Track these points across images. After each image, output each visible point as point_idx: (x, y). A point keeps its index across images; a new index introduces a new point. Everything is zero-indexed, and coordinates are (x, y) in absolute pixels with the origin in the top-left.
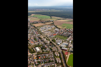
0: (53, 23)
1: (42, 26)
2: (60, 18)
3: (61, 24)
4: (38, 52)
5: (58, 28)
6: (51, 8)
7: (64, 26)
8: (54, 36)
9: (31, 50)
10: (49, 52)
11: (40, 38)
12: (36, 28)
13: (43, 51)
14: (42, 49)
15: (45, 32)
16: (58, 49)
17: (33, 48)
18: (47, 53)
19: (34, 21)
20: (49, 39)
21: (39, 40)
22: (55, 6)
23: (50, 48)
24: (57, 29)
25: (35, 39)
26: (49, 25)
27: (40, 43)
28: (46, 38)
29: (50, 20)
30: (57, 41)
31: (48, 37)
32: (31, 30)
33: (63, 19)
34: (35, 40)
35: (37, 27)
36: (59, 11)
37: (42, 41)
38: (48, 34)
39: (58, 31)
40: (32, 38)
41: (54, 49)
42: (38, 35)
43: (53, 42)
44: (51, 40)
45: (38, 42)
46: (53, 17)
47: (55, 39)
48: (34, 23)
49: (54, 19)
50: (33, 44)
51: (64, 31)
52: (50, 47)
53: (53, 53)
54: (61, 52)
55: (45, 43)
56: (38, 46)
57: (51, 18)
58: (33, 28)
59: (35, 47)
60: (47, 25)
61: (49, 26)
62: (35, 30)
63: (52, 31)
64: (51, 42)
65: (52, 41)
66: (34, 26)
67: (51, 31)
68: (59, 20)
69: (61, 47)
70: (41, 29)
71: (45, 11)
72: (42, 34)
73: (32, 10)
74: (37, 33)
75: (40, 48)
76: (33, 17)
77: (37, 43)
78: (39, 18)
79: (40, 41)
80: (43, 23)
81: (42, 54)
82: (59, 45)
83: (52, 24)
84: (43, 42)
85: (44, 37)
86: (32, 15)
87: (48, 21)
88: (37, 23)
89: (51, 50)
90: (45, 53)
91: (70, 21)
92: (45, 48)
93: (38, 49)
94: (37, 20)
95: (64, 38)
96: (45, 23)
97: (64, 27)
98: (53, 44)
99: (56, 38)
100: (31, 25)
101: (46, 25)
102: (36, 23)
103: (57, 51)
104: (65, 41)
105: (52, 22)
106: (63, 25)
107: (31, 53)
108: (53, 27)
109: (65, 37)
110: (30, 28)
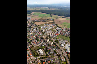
0: (54, 22)
1: (43, 25)
3: (61, 23)
4: (42, 56)
5: (59, 27)
6: (49, 6)
8: (56, 36)
9: (34, 53)
10: (53, 55)
11: (42, 38)
12: (37, 27)
13: (47, 55)
14: (46, 51)
15: (47, 31)
16: (62, 52)
17: (36, 51)
18: (51, 57)
19: (35, 19)
20: (52, 40)
21: (42, 40)
22: (53, 5)
23: (54, 51)
24: (58, 29)
25: (37, 39)
26: (50, 23)
27: (43, 44)
30: (60, 42)
31: (50, 37)
32: (33, 28)
33: (62, 18)
35: (39, 26)
36: (57, 9)
37: (45, 41)
38: (50, 34)
39: (60, 31)
41: (58, 52)
42: (41, 34)
45: (41, 42)
46: (53, 15)
47: (58, 40)
48: (35, 21)
49: (54, 17)
50: (36, 45)
51: (66, 31)
52: (53, 49)
53: (57, 57)
54: (66, 56)
55: (48, 44)
56: (41, 48)
57: (51, 17)
58: (35, 27)
59: (39, 49)
60: (48, 23)
61: (50, 25)
62: (37, 28)
63: (54, 30)
64: (54, 44)
65: (55, 42)
66: (36, 25)
67: (52, 30)
68: (58, 18)
70: (42, 28)
71: (45, 9)
72: (44, 34)
73: (32, 8)
74: (39, 32)
75: (43, 50)
76: (34, 15)
77: (39, 45)
78: (40, 16)
79: (43, 42)
80: (43, 21)
81: (47, 57)
82: (63, 47)
83: (52, 22)
84: (46, 43)
85: (46, 38)
86: (33, 13)
87: (48, 20)
88: (38, 21)
90: (49, 57)
92: (49, 51)
93: (41, 52)
94: (38, 18)
95: (67, 39)
96: (45, 21)
97: (65, 26)
98: (56, 45)
99: (58, 38)
100: (32, 23)
101: (47, 23)
103: (61, 54)
104: (68, 42)
105: (53, 20)
106: (63, 24)
107: (34, 56)
108: (54, 26)
110: (32, 27)
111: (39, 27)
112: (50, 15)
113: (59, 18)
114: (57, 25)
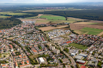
0: (69, 27)
1: (52, 30)
2: (80, 20)
3: (80, 28)
4: (42, 64)
5: (75, 33)
6: (67, 6)
7: (85, 30)
8: (67, 45)
9: (32, 61)
10: (58, 64)
11: (46, 46)
12: (42, 33)
13: (49, 63)
14: (48, 60)
15: (55, 38)
16: (70, 61)
17: (35, 59)
18: (54, 66)
19: (41, 24)
20: (60, 48)
21: (46, 48)
22: (75, 3)
23: (59, 60)
24: (73, 35)
26: (62, 29)
27: (46, 52)
28: (56, 46)
29: (65, 22)
30: (70, 51)
31: (58, 44)
32: (35, 35)
33: (85, 21)
34: (39, 48)
35: (45, 31)
36: (80, 9)
37: (49, 50)
38: (60, 41)
39: (75, 38)
40: (36, 46)
41: (65, 61)
42: (45, 41)
43: (65, 52)
44: (62, 50)
45: (44, 50)
46: (69, 18)
47: (69, 48)
48: (40, 26)
49: (71, 21)
50: (36, 53)
51: (84, 38)
52: (59, 58)
53: (62, 66)
54: (74, 66)
55: (53, 53)
56: (43, 56)
57: (67, 20)
58: (39, 33)
59: (39, 57)
60: (60, 29)
61: (62, 31)
62: (41, 35)
63: (66, 37)
64: (61, 52)
65: (64, 50)
66: (40, 30)
67: (64, 37)
68: (78, 22)
69: (75, 59)
71: (59, 10)
72: (49, 41)
73: (40, 9)
74: (43, 39)
75: (45, 58)
76: (40, 18)
77: (41, 53)
78: (49, 19)
79: (47, 50)
80: (53, 26)
81: (48, 66)
82: (74, 57)
83: (67, 27)
84: (50, 52)
85: (52, 45)
86: (40, 15)
87: (61, 24)
88: (45, 26)
89: (61, 62)
90: (51, 66)
91: (96, 24)
92: (53, 60)
93: (42, 60)
94: (46, 22)
95: (83, 48)
96: (56, 26)
97: (85, 32)
98: (64, 54)
99: (70, 46)
100: (35, 28)
101: (58, 29)
102: (43, 27)
103: (69, 63)
104: (83, 51)
105: (68, 24)
107: (32, 64)
108: (68, 31)
109: (84, 46)
110: (34, 33)
111: (45, 33)
112: (66, 17)
113: (80, 22)
114: (73, 31)
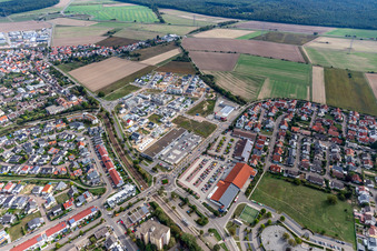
0: (186, 58)
19: (76, 43)
33: (221, 25)
35: (101, 95)
57: (162, 22)
58: (75, 109)
60: (157, 69)
62: (88, 122)
66: (81, 91)
67: (196, 127)
68: (203, 30)
74: (105, 165)
78: (100, 21)
80: (125, 54)
87: (151, 43)
88: (96, 58)
96: (137, 57)
102: (86, 61)
110: (53, 110)
111: (104, 103)
112: (155, 10)
114: (211, 77)
